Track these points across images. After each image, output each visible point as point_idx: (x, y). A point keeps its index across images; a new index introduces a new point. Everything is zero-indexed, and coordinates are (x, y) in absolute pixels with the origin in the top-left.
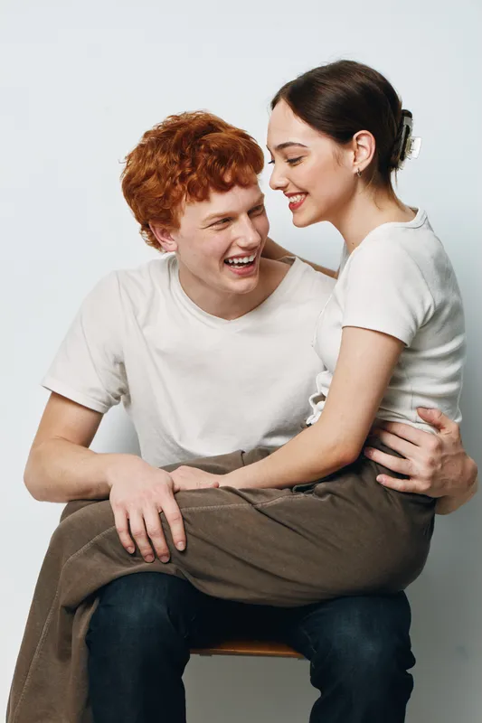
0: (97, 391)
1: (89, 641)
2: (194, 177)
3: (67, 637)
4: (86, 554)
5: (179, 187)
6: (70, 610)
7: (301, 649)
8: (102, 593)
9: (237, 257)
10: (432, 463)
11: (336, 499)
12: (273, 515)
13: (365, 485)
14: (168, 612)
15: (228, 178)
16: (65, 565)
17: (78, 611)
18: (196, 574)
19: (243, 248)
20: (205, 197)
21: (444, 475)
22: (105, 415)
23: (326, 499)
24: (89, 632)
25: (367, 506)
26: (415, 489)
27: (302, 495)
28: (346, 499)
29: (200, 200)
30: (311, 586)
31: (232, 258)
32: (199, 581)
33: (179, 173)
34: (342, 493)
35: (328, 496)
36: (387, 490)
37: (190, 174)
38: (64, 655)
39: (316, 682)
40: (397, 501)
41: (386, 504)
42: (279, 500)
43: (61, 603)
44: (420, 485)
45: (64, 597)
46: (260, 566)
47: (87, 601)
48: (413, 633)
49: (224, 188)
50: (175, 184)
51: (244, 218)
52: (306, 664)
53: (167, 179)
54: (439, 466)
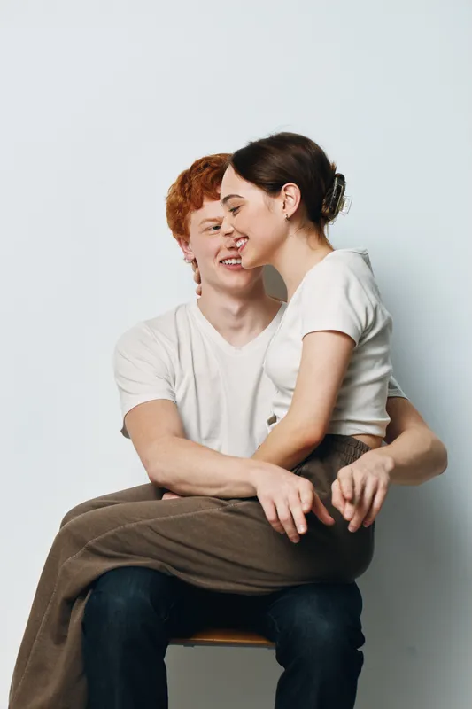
8: (94, 585)
16: (63, 565)
43: (62, 596)
49: (216, 198)
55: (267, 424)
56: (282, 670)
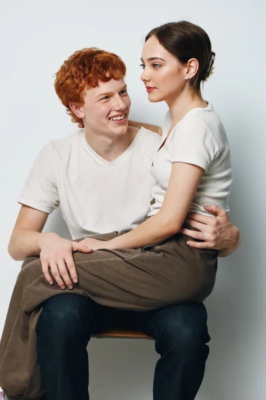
0: (46, 202)
1: (38, 330)
2: (91, 75)
3: (26, 328)
4: (36, 284)
5: (83, 82)
6: (28, 314)
7: (150, 334)
8: (44, 304)
9: (115, 116)
10: (215, 233)
11: (166, 254)
12: (134, 264)
13: (181, 246)
14: (79, 314)
15: (108, 75)
16: (25, 291)
17: (32, 314)
18: (94, 294)
19: (118, 111)
20: (97, 85)
21: (222, 238)
22: (49, 215)
23: (161, 255)
24: (38, 325)
25: (182, 257)
26: (207, 247)
27: (148, 252)
28: (171, 254)
29: (94, 87)
30: (155, 300)
31: (112, 117)
32: (96, 298)
33: (82, 75)
34: (169, 251)
35: (162, 253)
36: (192, 249)
37: (89, 74)
38: (25, 337)
39: (158, 350)
40: (198, 253)
41: (192, 255)
42: (137, 256)
43: (23, 310)
44: (210, 245)
45: (25, 307)
46: (128, 290)
47: (37, 309)
48: (209, 324)
49: (106, 80)
50: (81, 80)
51: (117, 95)
52: (153, 342)
53: (77, 78)
54: (219, 233)
55: (150, 204)
56: (159, 356)
